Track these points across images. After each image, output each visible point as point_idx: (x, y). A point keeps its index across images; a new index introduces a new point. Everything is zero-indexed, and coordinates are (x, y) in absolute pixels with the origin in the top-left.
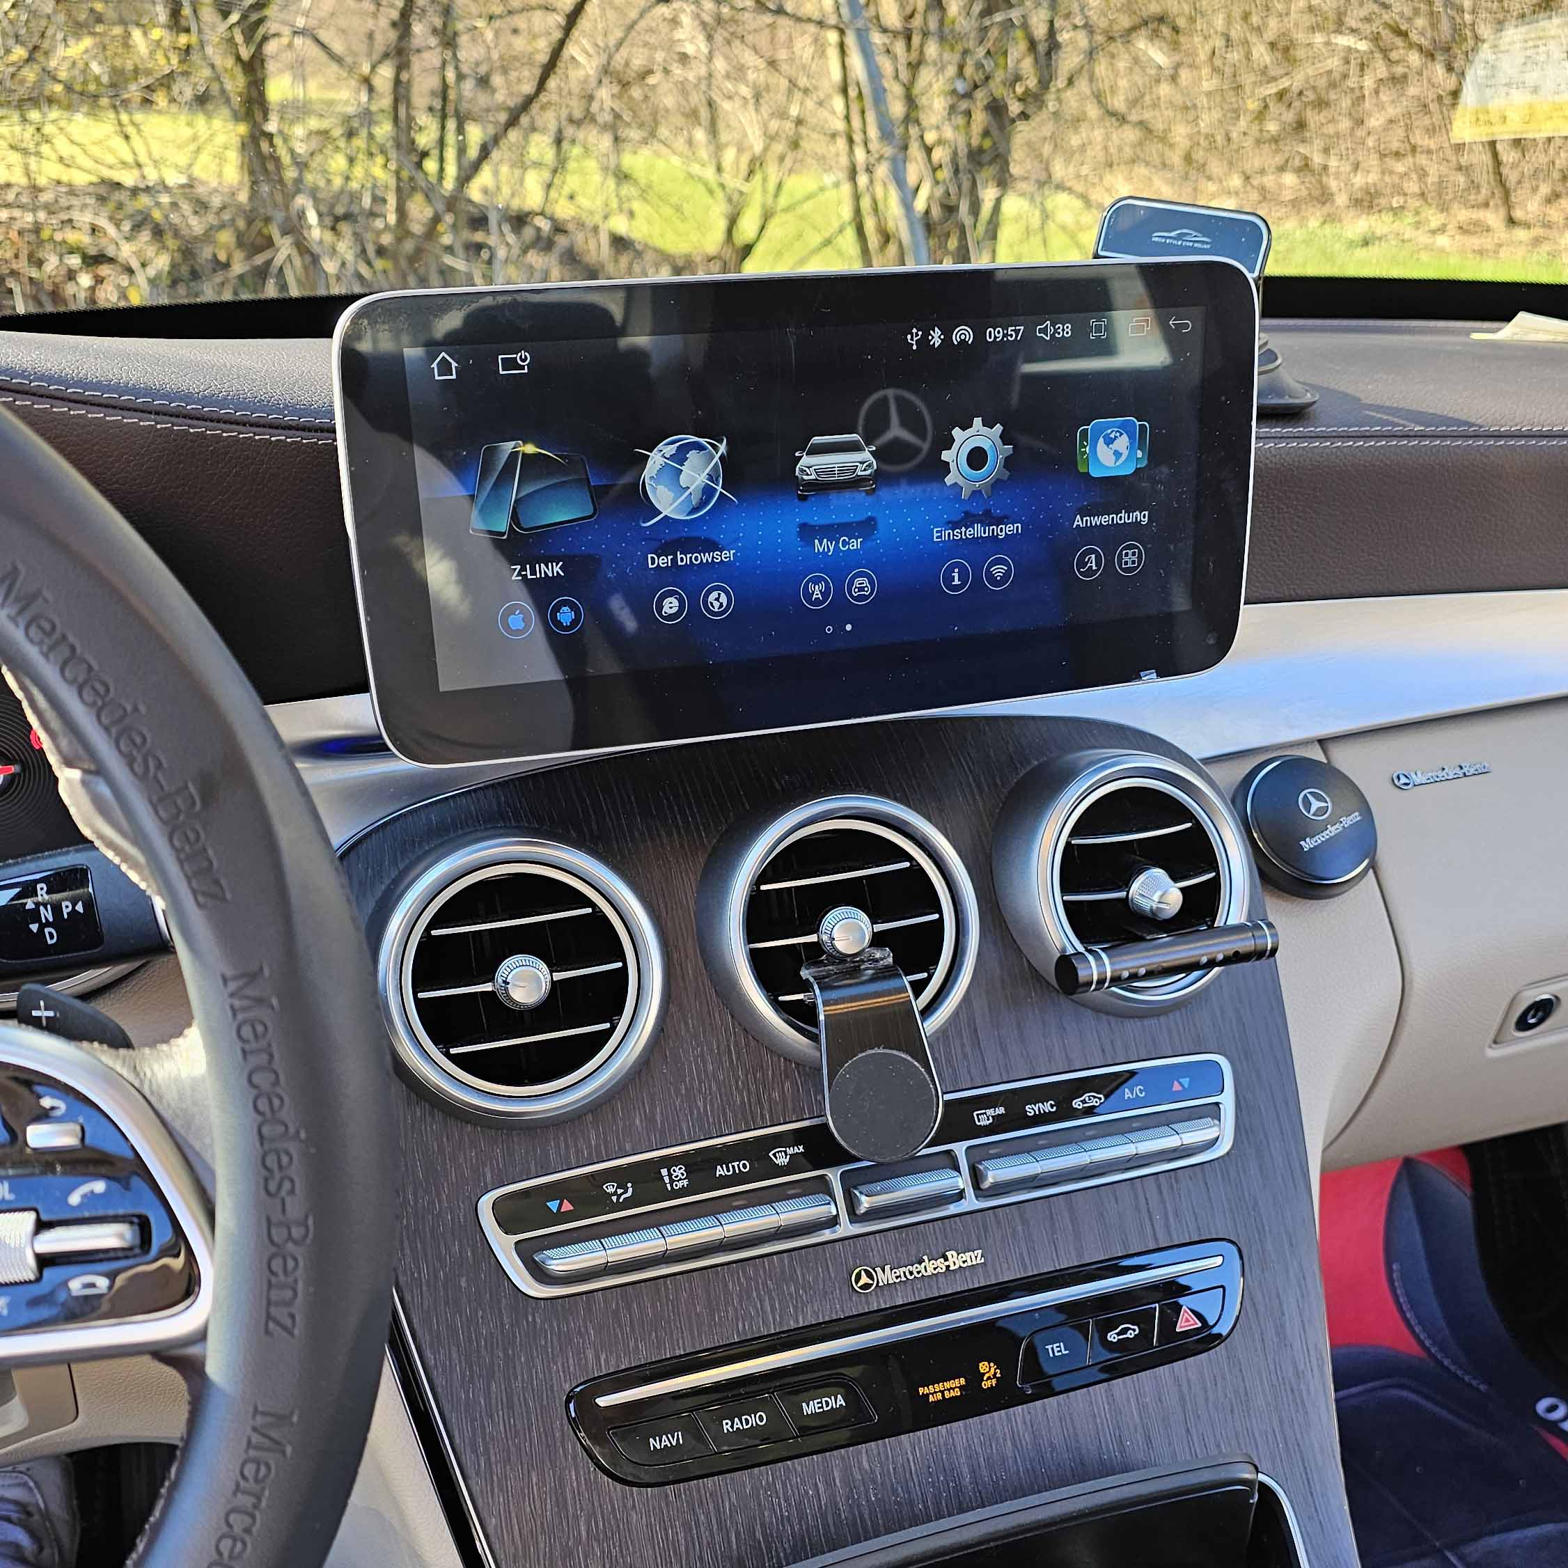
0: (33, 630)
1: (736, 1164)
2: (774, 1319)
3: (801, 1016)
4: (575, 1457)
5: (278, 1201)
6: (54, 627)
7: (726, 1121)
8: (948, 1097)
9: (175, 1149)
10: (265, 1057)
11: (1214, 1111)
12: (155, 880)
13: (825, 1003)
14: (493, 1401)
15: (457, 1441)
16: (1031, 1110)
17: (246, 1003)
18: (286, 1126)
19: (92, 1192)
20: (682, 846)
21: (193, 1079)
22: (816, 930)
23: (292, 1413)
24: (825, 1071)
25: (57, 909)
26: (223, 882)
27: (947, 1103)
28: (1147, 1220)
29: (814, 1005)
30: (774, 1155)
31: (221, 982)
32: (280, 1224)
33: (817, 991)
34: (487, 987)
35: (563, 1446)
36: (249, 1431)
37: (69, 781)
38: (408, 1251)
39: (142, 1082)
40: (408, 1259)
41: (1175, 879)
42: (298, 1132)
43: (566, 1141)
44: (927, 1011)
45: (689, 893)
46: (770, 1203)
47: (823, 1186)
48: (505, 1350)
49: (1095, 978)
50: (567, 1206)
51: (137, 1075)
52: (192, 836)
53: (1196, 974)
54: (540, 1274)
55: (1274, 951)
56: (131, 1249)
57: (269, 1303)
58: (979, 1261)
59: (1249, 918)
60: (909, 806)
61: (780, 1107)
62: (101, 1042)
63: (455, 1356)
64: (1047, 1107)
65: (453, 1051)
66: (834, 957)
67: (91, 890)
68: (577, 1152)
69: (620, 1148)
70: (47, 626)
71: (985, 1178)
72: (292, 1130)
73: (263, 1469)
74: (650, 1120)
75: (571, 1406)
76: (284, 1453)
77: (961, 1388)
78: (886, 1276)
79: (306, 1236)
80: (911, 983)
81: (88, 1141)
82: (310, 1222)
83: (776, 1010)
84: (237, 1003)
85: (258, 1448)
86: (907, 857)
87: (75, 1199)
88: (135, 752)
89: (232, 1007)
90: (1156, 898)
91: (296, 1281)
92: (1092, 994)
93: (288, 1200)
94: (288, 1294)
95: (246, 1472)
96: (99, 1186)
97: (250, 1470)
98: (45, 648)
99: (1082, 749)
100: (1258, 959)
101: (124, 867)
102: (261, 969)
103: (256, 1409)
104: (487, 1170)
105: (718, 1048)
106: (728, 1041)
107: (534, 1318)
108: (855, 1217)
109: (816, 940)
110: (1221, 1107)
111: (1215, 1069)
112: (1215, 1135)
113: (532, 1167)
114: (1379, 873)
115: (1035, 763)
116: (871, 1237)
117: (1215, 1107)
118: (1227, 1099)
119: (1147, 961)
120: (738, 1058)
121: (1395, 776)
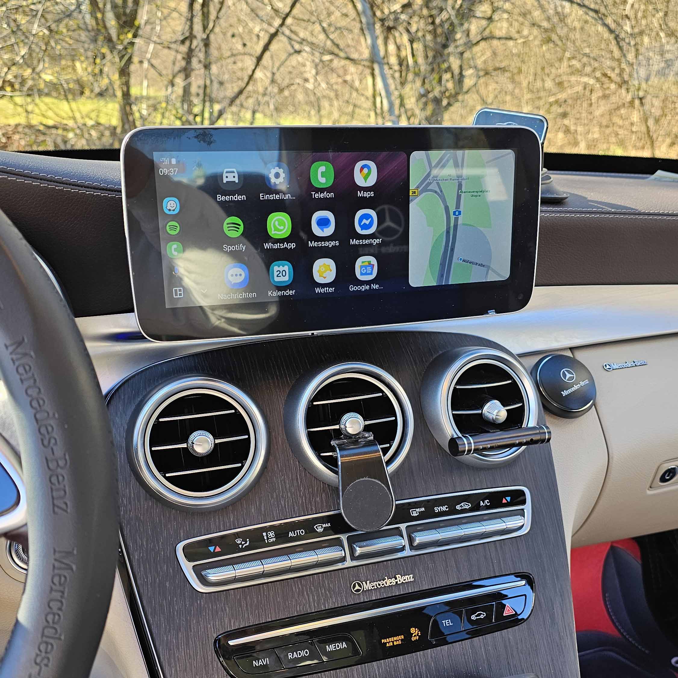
1: (298, 531)
2: (314, 606)
4: (217, 669)
7: (294, 511)
8: (398, 502)
13: (342, 457)
14: (180, 641)
16: (437, 510)
20: (278, 383)
22: (338, 423)
24: (341, 488)
28: (490, 563)
29: (337, 457)
30: (316, 527)
33: (338, 451)
34: (184, 445)
35: (212, 664)
40: (142, 573)
41: (504, 405)
43: (219, 518)
45: (281, 405)
46: (314, 550)
47: (338, 543)
48: (186, 617)
49: (467, 448)
50: (218, 549)
53: (514, 449)
54: (204, 581)
55: (549, 440)
58: (411, 580)
59: (538, 424)
60: (383, 369)
61: (320, 505)
63: (162, 619)
65: (167, 475)
66: (346, 436)
68: (224, 524)
69: (244, 523)
71: (415, 540)
74: (259, 510)
77: (401, 640)
78: (367, 586)
80: (382, 449)
83: (319, 460)
86: (381, 391)
90: (495, 413)
99: (462, 346)
100: (542, 443)
104: (181, 531)
105: (292, 476)
106: (296, 473)
107: (200, 602)
108: (353, 558)
109: (338, 428)
110: (525, 511)
111: (522, 493)
112: (522, 524)
113: (203, 530)
114: (597, 408)
115: (441, 352)
116: (361, 567)
117: (522, 511)
118: (528, 508)
119: (491, 442)
120: (301, 482)
121: (604, 365)
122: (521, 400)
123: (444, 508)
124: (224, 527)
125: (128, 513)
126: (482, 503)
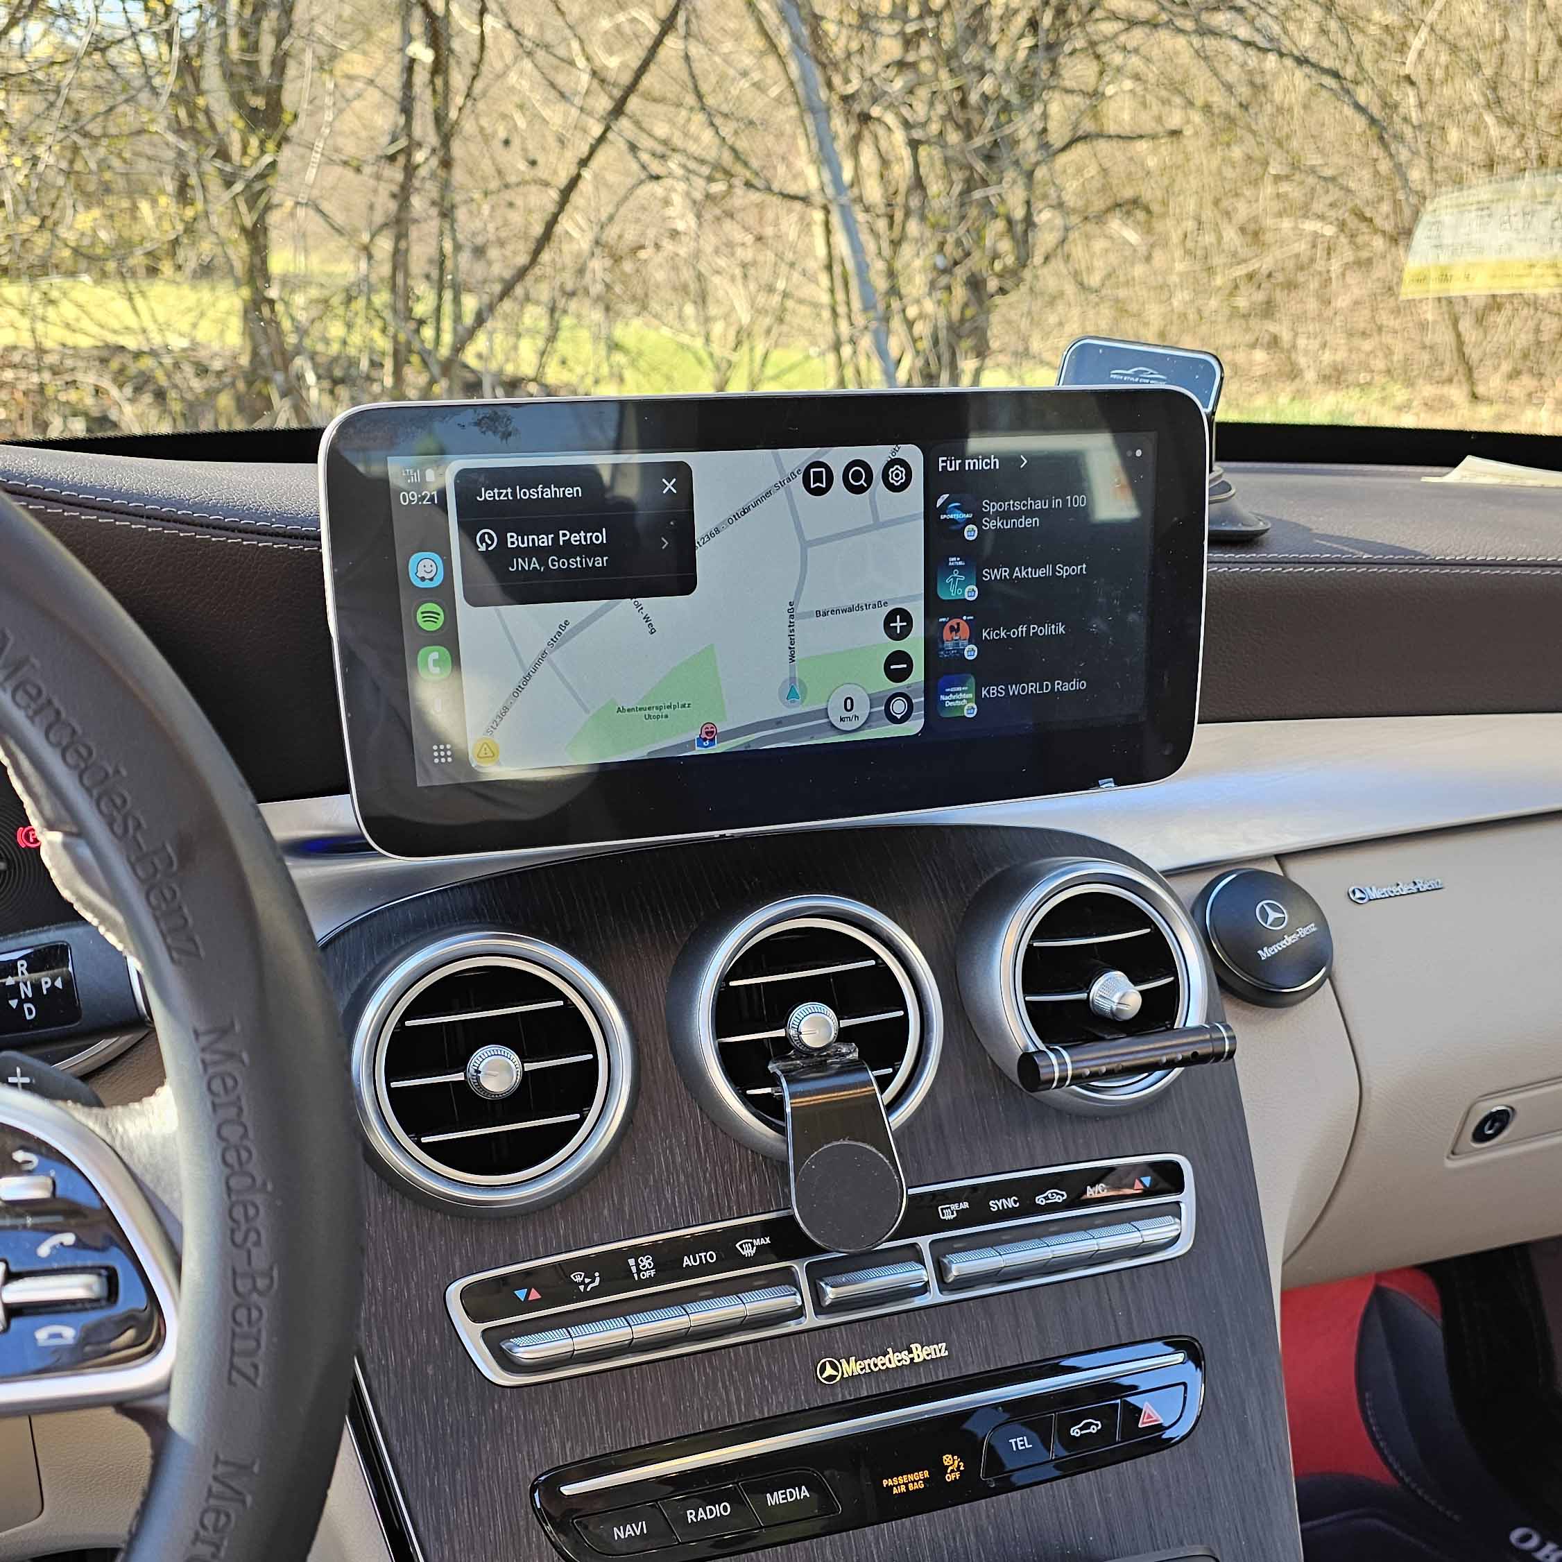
0: (20, 694)
1: (703, 1254)
2: (740, 1410)
3: (769, 1109)
4: (539, 1547)
5: (245, 1255)
6: (40, 692)
7: (693, 1211)
8: (911, 1191)
9: (145, 1203)
10: (233, 1111)
11: (1174, 1210)
12: (132, 939)
13: (792, 1096)
14: (458, 1488)
15: (422, 1529)
16: (995, 1205)
17: (216, 1057)
18: (254, 1179)
19: (62, 1244)
20: (653, 944)
21: (163, 1137)
22: (784, 1025)
23: (253, 1464)
24: (791, 1162)
25: (36, 987)
26: (197, 938)
27: (910, 1198)
28: (1110, 1317)
29: (782, 1098)
31: (193, 1036)
32: (244, 1275)
33: (784, 1084)
34: (459, 1077)
35: (527, 1533)
36: (211, 1480)
37: (51, 843)
38: (375, 1338)
39: (113, 1138)
40: (376, 1346)
41: (1135, 983)
42: (264, 1184)
43: (535, 1231)
44: (893, 1106)
45: (660, 991)
46: (736, 1293)
47: (788, 1278)
48: (471, 1439)
49: (1057, 1075)
50: (535, 1295)
51: (109, 1131)
52: (168, 895)
53: (1158, 1074)
54: (507, 1362)
55: (1231, 1054)
56: (97, 1300)
57: (233, 1351)
58: (943, 1354)
59: (1208, 1021)
60: (874, 907)
61: (747, 1200)
62: (75, 1101)
63: (421, 1443)
64: (1010, 1203)
65: (424, 1140)
66: (801, 1051)
67: (70, 969)
68: (545, 1241)
69: (588, 1239)
70: (34, 692)
71: (949, 1270)
72: (259, 1182)
73: (223, 1519)
74: (620, 1210)
75: (536, 1495)
76: (244, 1502)
77: (925, 1480)
78: (851, 1368)
79: (270, 1286)
80: (877, 1078)
81: (58, 1193)
82: (275, 1273)
83: (744, 1103)
84: (208, 1057)
85: (220, 1497)
86: (873, 955)
87: (44, 1250)
88: (115, 813)
89: (203, 1062)
90: (1116, 999)
91: (259, 1331)
92: (1054, 1093)
93: (254, 1251)
94: (253, 1344)
95: (206, 1522)
96: (69, 1238)
97: (209, 1519)
98: (31, 713)
99: (1043, 856)
100: (1217, 1060)
101: (102, 930)
102: (233, 1025)
103: (217, 1458)
104: (457, 1258)
105: (687, 1141)
106: (696, 1133)
107: (500, 1406)
108: (819, 1310)
109: (783, 1035)
110: (1182, 1205)
111: (1176, 1167)
112: (1175, 1233)
113: (501, 1254)
114: (1337, 984)
115: (998, 870)
116: (836, 1329)
117: (1176, 1207)
118: (1187, 1199)
119: (1108, 1060)
120: (706, 1151)
121: (1351, 890)
122: (1171, 969)
124: (547, 1249)
126: (1090, 1192)
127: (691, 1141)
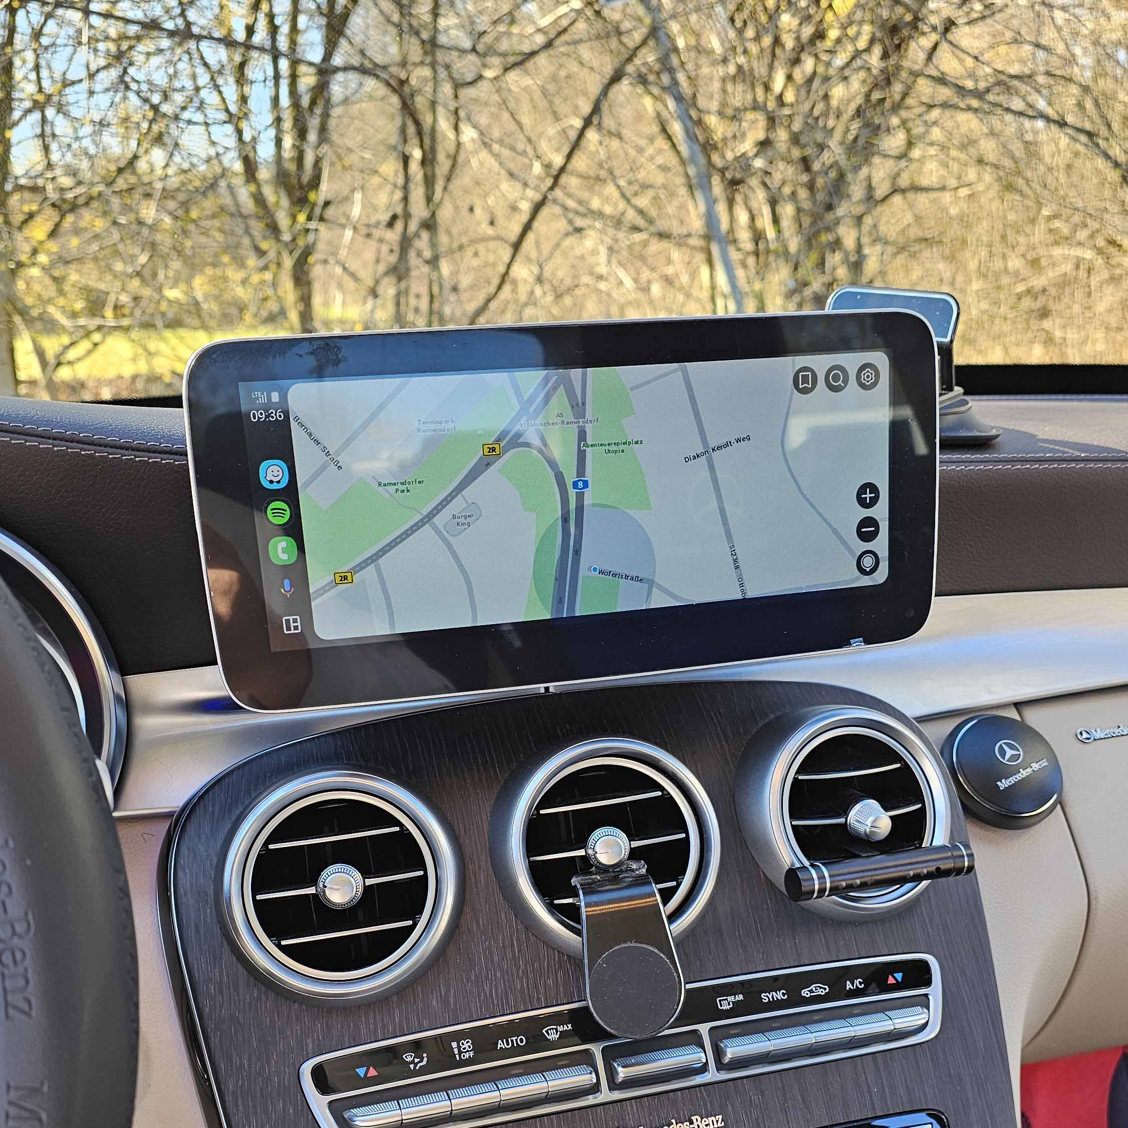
1: (514, 1039)
3: (569, 915)
11: (924, 1001)
13: (588, 905)
16: (766, 997)
20: (480, 780)
22: (584, 846)
24: (586, 961)
28: (866, 1094)
29: (579, 907)
30: (547, 1031)
33: (582, 896)
44: (674, 915)
46: (542, 1072)
47: (587, 1059)
49: (817, 887)
55: (971, 869)
58: (719, 1125)
59: (950, 841)
60: (667, 750)
61: (553, 993)
65: (284, 943)
66: (599, 868)
68: (384, 1027)
71: (725, 1053)
74: (446, 1002)
83: (550, 911)
86: (661, 788)
90: (869, 822)
92: (816, 902)
104: (310, 1041)
105: (503, 942)
108: (614, 1086)
109: (584, 854)
110: (930, 997)
111: (924, 966)
112: (924, 1021)
113: (346, 1038)
114: (1068, 810)
115: (772, 716)
116: (628, 1102)
117: (924, 998)
118: (935, 991)
119: (861, 874)
120: (519, 951)
121: (1079, 731)
122: (920, 798)
123: (779, 995)
124: (384, 1034)
125: (218, 1009)
126: (849, 986)
127: (507, 944)
